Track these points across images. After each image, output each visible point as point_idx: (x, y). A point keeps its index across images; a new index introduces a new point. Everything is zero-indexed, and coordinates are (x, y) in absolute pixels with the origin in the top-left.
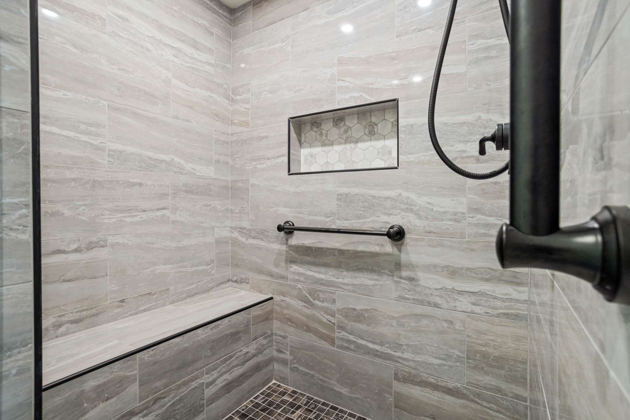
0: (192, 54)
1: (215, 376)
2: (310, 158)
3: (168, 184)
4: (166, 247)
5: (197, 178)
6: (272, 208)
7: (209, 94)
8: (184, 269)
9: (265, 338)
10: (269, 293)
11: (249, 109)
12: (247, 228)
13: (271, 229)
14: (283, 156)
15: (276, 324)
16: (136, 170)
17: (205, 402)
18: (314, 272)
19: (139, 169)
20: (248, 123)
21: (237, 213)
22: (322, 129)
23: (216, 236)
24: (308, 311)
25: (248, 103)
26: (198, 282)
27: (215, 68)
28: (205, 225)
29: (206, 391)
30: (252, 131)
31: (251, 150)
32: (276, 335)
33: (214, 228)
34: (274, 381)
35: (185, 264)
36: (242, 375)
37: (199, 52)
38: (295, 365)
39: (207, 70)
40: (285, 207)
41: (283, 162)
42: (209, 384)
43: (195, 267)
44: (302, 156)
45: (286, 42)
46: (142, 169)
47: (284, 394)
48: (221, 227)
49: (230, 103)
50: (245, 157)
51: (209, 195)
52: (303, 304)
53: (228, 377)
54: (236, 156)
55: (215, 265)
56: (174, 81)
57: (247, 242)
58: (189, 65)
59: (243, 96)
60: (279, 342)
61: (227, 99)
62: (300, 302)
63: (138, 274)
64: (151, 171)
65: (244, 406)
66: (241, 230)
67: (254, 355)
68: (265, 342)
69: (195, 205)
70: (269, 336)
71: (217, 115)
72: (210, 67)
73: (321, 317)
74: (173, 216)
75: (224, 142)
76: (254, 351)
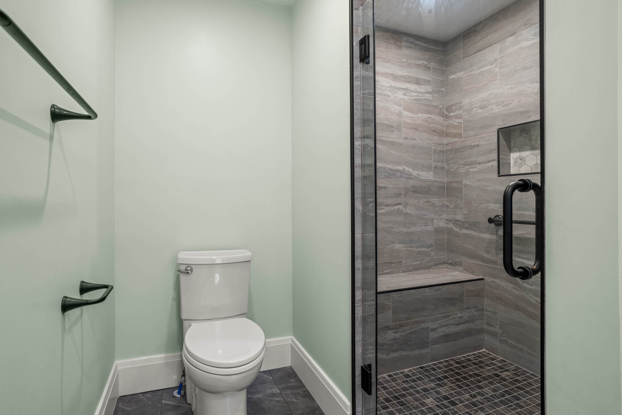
0: (416, 89)
1: (437, 326)
2: (519, 161)
3: (401, 186)
4: (400, 231)
5: (420, 181)
6: (483, 204)
7: (429, 115)
8: (412, 249)
9: (477, 311)
10: (481, 274)
11: (461, 123)
12: (461, 220)
13: (482, 222)
14: (493, 160)
15: (486, 302)
16: (383, 178)
17: (430, 341)
18: (523, 258)
19: (384, 177)
20: (462, 134)
21: (452, 208)
22: (532, 135)
23: (435, 226)
24: (517, 292)
25: (460, 118)
26: (422, 260)
27: (433, 94)
28: (426, 217)
29: (431, 334)
30: (464, 141)
31: (464, 157)
32: (487, 311)
33: (433, 220)
34: (484, 350)
35: (413, 245)
36: (456, 333)
37: (420, 86)
38: (505, 338)
39: (426, 98)
40: (495, 204)
41: (493, 166)
42: (433, 330)
43: (420, 248)
44: (511, 159)
45: (494, 65)
46: (386, 177)
47: (493, 359)
48: (439, 219)
49: (445, 119)
50: (458, 162)
51: (430, 194)
52: (512, 286)
53: (447, 330)
54: (451, 162)
55: (434, 249)
56: (405, 113)
57: (461, 232)
58: (414, 98)
59: (456, 113)
60: (489, 317)
61: (442, 116)
62: (509, 283)
63: (384, 248)
64: (391, 178)
65: (458, 357)
66: (456, 222)
67: (467, 322)
68: (476, 313)
69: (419, 202)
70: (480, 310)
71: (434, 131)
72: (428, 95)
73: (530, 298)
74: (405, 210)
75: (440, 151)
76: (467, 318)
